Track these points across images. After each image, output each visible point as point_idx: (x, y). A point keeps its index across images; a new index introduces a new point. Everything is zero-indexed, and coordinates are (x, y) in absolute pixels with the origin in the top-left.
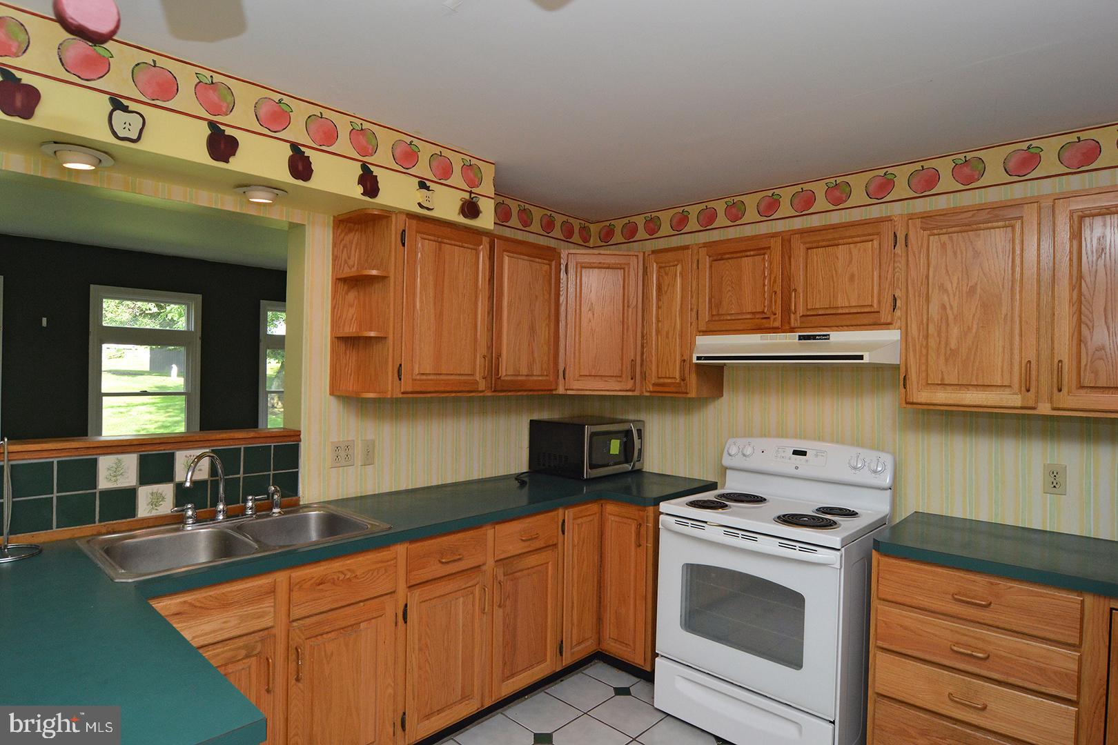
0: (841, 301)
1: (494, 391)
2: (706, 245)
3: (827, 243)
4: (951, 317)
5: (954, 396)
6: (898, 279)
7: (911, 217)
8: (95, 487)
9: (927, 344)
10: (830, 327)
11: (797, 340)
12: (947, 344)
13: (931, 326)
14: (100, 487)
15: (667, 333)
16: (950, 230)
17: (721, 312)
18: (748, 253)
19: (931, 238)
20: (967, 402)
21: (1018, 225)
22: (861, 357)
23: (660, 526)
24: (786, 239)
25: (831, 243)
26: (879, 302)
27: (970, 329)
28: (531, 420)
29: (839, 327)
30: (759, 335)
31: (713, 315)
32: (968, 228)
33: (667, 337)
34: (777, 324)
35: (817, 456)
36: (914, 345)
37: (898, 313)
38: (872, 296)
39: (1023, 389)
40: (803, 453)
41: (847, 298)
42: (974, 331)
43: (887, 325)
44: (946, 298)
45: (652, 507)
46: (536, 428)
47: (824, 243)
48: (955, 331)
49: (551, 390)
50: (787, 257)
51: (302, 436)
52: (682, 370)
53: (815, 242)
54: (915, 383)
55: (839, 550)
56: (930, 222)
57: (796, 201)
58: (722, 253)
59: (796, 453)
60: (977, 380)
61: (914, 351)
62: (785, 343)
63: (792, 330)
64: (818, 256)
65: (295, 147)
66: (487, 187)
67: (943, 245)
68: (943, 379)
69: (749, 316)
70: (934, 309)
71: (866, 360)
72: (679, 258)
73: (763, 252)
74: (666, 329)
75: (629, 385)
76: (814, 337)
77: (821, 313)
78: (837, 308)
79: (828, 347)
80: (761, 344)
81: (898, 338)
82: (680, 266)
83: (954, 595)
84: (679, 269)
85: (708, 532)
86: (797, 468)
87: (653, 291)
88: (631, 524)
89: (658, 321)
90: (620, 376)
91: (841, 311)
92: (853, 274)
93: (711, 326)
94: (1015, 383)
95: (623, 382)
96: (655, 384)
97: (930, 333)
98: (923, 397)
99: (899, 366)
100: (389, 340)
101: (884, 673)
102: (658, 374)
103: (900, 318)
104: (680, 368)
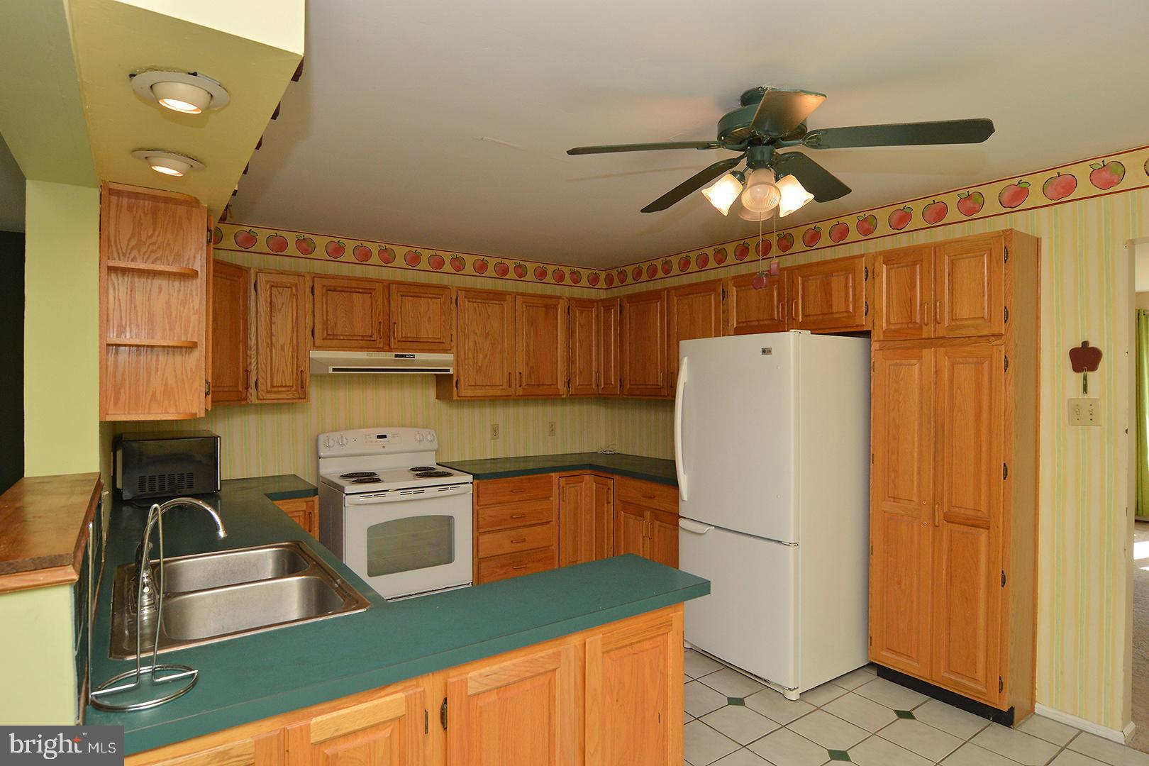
0: (423, 334)
4: (479, 348)
6: (453, 324)
7: (458, 289)
9: (468, 363)
10: (415, 350)
11: (393, 358)
12: (477, 363)
13: (469, 352)
15: (283, 347)
16: (477, 301)
17: (335, 332)
18: (358, 290)
19: (470, 304)
21: (504, 304)
22: (448, 370)
23: (347, 505)
25: (417, 294)
26: (444, 336)
29: (422, 350)
30: (366, 353)
31: (327, 335)
32: (485, 301)
34: (381, 346)
35: (393, 438)
36: (462, 364)
37: (453, 344)
38: (440, 332)
39: (507, 386)
40: (385, 437)
41: (427, 332)
43: (446, 351)
44: (476, 337)
47: (412, 294)
48: (480, 357)
50: (386, 299)
52: (301, 379)
53: (405, 291)
54: (462, 385)
57: (356, 252)
58: (333, 285)
59: (379, 437)
61: (462, 367)
62: (385, 358)
63: (390, 350)
64: (409, 302)
67: (475, 309)
68: (476, 383)
69: (358, 338)
70: (470, 344)
72: (292, 281)
73: (368, 291)
74: (281, 342)
75: (244, 395)
76: (404, 356)
77: (410, 340)
78: (420, 338)
79: (413, 363)
80: (367, 360)
81: (452, 359)
82: (294, 288)
83: (511, 491)
84: (294, 291)
85: (389, 497)
86: (384, 447)
87: (264, 308)
88: (299, 517)
89: (272, 335)
90: (237, 386)
91: (421, 340)
92: (430, 318)
93: (328, 343)
94: (505, 384)
95: (238, 391)
96: (268, 392)
97: (470, 356)
98: (468, 393)
99: (453, 376)
100: (196, 352)
101: (486, 544)
102: (272, 382)
103: (454, 347)
104: (297, 376)
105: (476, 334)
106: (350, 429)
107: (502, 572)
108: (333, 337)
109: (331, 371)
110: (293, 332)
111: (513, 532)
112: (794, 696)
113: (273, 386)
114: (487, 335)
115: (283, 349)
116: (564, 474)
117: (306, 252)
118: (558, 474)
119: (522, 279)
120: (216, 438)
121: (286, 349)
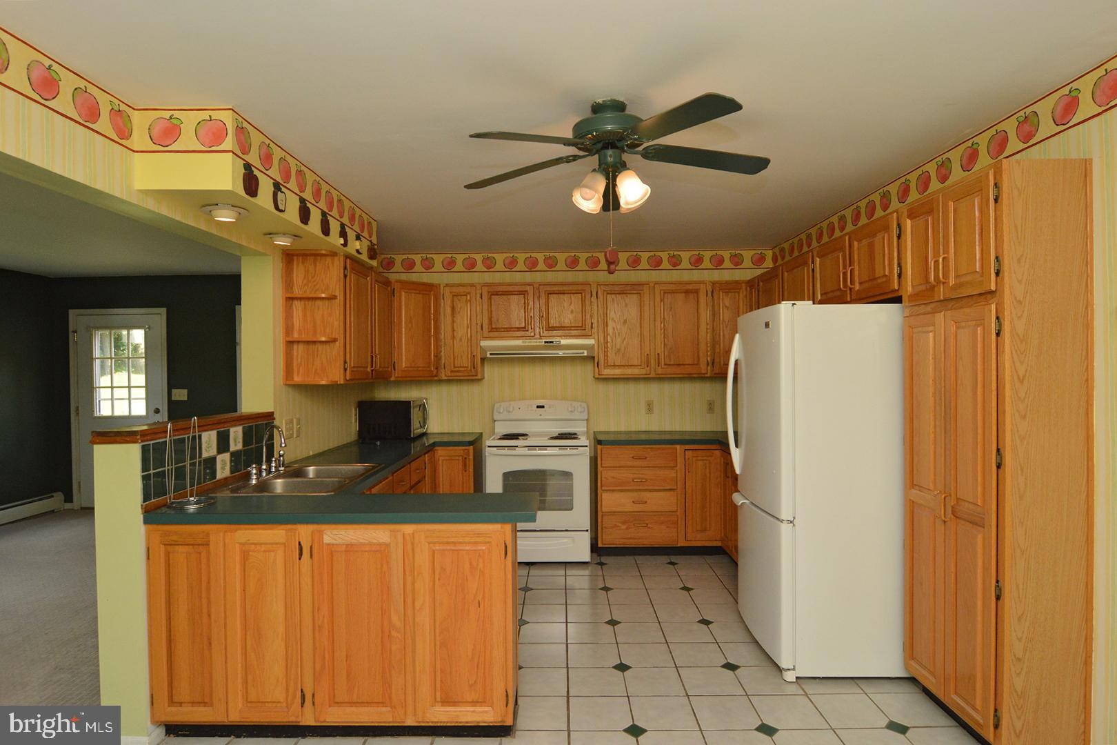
0: (567, 324)
1: (374, 379)
2: (485, 285)
3: (559, 292)
4: (617, 334)
5: (619, 370)
6: (593, 314)
7: (599, 284)
8: (201, 455)
9: (607, 346)
10: (560, 337)
11: (543, 344)
12: (615, 346)
13: (609, 337)
14: (203, 455)
15: (461, 338)
16: (616, 293)
17: (498, 326)
18: (514, 293)
19: (607, 295)
21: (643, 293)
22: (582, 353)
23: (487, 454)
24: (535, 287)
25: (562, 292)
26: (585, 325)
27: (625, 339)
28: (358, 402)
29: (566, 337)
30: (521, 340)
31: (492, 328)
32: (623, 292)
34: (531, 334)
35: (550, 407)
36: (601, 347)
37: (594, 330)
38: (582, 322)
39: (646, 366)
40: (543, 407)
41: (569, 322)
43: (589, 336)
44: (614, 324)
45: (472, 447)
46: (362, 406)
47: (557, 292)
48: (618, 340)
49: (389, 378)
50: (537, 298)
51: (275, 416)
53: (552, 290)
54: (603, 365)
55: (587, 446)
56: (606, 286)
58: (498, 290)
59: (538, 407)
60: (628, 362)
61: (602, 349)
62: (536, 344)
63: (540, 338)
64: (554, 299)
65: (324, 214)
66: (374, 238)
67: (613, 299)
68: (615, 363)
69: (514, 330)
70: (610, 330)
72: (467, 291)
73: (523, 293)
74: (460, 336)
75: (435, 373)
76: (552, 341)
77: (556, 329)
79: (559, 348)
80: (521, 346)
81: (594, 343)
82: (468, 296)
83: (633, 457)
84: (468, 298)
85: (518, 451)
86: (541, 415)
87: (449, 310)
88: (458, 460)
89: (454, 331)
90: (429, 367)
91: (565, 328)
92: (572, 310)
93: (491, 334)
94: (643, 364)
95: (431, 370)
96: (452, 371)
97: (609, 340)
98: (608, 372)
99: (594, 357)
100: (337, 343)
101: (609, 501)
102: (454, 365)
103: (594, 333)
104: (471, 360)
105: (615, 321)
106: (523, 399)
107: (624, 527)
108: (497, 329)
109: (488, 356)
110: (468, 327)
111: (635, 494)
112: (790, 677)
113: (455, 367)
114: (625, 322)
115: (461, 340)
116: (688, 447)
117: (489, 267)
118: (682, 446)
119: (676, 268)
120: (410, 402)
121: (463, 340)
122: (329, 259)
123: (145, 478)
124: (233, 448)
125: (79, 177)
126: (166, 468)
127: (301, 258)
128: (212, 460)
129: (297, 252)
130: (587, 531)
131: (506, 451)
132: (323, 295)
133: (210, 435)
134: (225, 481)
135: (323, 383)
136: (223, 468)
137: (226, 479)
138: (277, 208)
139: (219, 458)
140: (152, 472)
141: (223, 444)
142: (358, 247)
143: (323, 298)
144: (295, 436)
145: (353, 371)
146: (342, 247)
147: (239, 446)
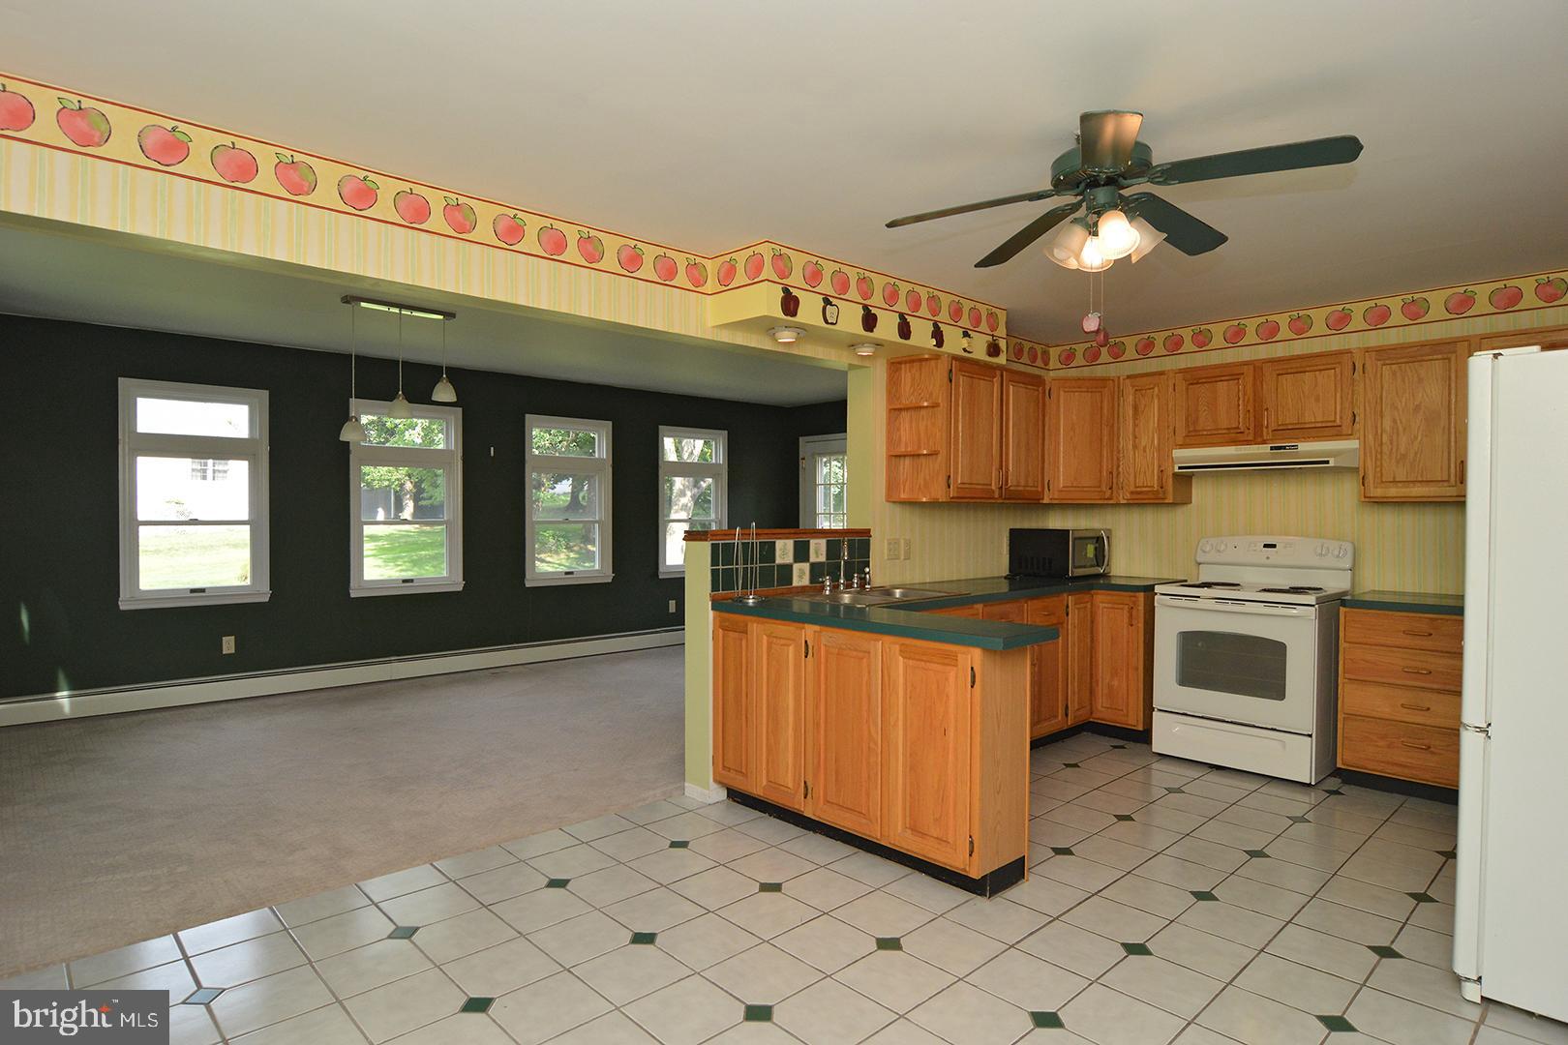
0: (1308, 418)
1: (1005, 499)
2: (1181, 371)
3: (1295, 370)
4: (1401, 429)
5: (1404, 490)
6: (1357, 400)
7: (1367, 350)
8: (774, 562)
9: (1381, 450)
10: (1297, 439)
11: (1269, 450)
12: (1397, 449)
13: (1384, 436)
14: (777, 562)
15: (1145, 448)
16: (1399, 361)
17: (1197, 428)
18: (1223, 378)
19: (1384, 367)
20: (1413, 494)
21: (1453, 357)
22: (1327, 462)
23: (1156, 604)
24: (1257, 367)
25: (1300, 370)
26: (1341, 418)
27: (1416, 438)
28: (1011, 529)
29: (1306, 439)
30: (1234, 447)
31: (1189, 432)
32: (1414, 359)
33: (1145, 451)
34: (1251, 438)
35: (1285, 547)
36: (1371, 452)
37: (1357, 426)
38: (1335, 413)
39: (1458, 482)
40: (1274, 546)
41: (1314, 414)
42: (1419, 438)
43: (1348, 436)
44: (1396, 414)
45: (1142, 594)
46: (1015, 535)
47: (1293, 371)
48: (1404, 440)
49: (1039, 500)
50: (1258, 383)
51: (871, 533)
52: (1161, 479)
53: (1283, 369)
54: (1372, 482)
55: (1313, 606)
56: (1383, 353)
57: (1260, 330)
58: (1196, 378)
59: (1266, 546)
60: (1422, 476)
61: (1371, 456)
62: (1260, 451)
63: (1263, 442)
64: (1287, 381)
65: (902, 316)
66: (1002, 331)
67: (1394, 373)
68: (1394, 478)
69: (1224, 431)
70: (1387, 423)
71: (1331, 464)
72: (1155, 381)
73: (1236, 377)
74: (1143, 444)
75: (1109, 494)
76: (1284, 448)
77: (1290, 427)
78: (1305, 423)
79: (1297, 455)
80: (1236, 455)
81: (1357, 446)
82: (1157, 389)
83: (1404, 631)
84: (1157, 392)
86: (1268, 558)
87: (1130, 411)
88: (1123, 609)
89: (1135, 438)
90: (1101, 487)
91: (1307, 426)
92: (1318, 396)
93: (1188, 441)
94: (1453, 478)
95: (1103, 491)
96: (1132, 493)
97: (1384, 441)
98: (1379, 492)
99: (1358, 468)
100: (940, 457)
101: (1351, 698)
102: (1135, 484)
103: (1359, 430)
104: (1159, 477)
105: (1396, 408)
107: (1383, 744)
108: (1194, 432)
110: (1154, 433)
111: (1407, 693)
113: (1136, 487)
120: (1068, 531)
121: (1148, 450)
122: (933, 363)
123: (714, 573)
124: (813, 559)
125: (659, 325)
126: (749, 566)
127: (908, 365)
128: (788, 568)
129: (904, 359)
130: (1310, 736)
131: (1183, 602)
132: (926, 404)
133: (786, 544)
134: (802, 590)
135: (924, 500)
136: (801, 576)
137: (803, 587)
138: (826, 322)
139: (796, 567)
140: (721, 567)
141: (801, 553)
142: (966, 346)
143: (927, 407)
144: (902, 558)
145: (958, 488)
146: (936, 348)
147: (822, 558)
